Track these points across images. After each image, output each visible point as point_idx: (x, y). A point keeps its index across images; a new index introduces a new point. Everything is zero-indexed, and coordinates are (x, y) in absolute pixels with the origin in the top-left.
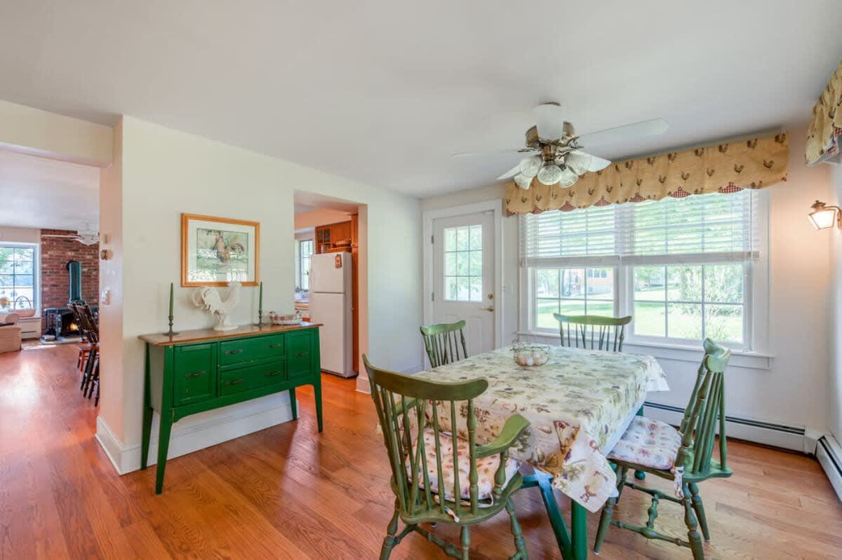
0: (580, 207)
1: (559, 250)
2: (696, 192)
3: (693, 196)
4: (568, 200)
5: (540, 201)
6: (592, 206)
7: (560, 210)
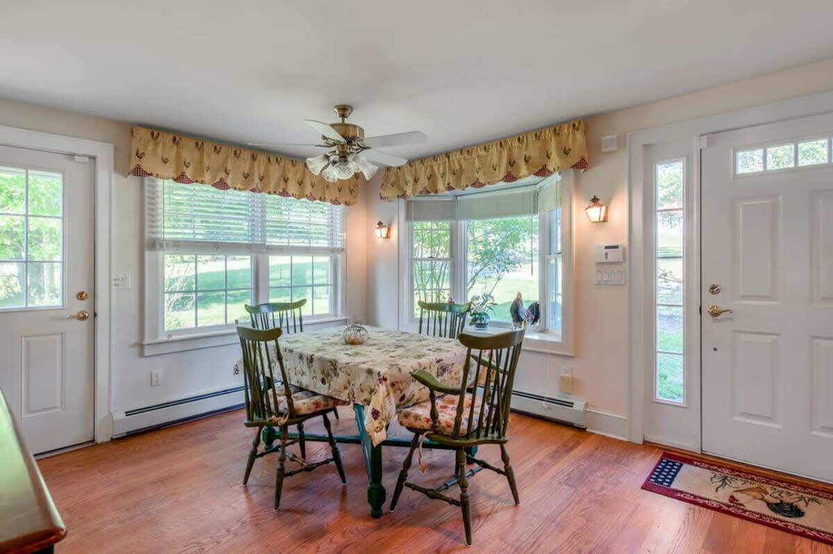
0: (235, 189)
1: (192, 231)
2: (320, 199)
3: (318, 201)
4: (223, 177)
5: (189, 168)
6: (248, 191)
7: (213, 185)
